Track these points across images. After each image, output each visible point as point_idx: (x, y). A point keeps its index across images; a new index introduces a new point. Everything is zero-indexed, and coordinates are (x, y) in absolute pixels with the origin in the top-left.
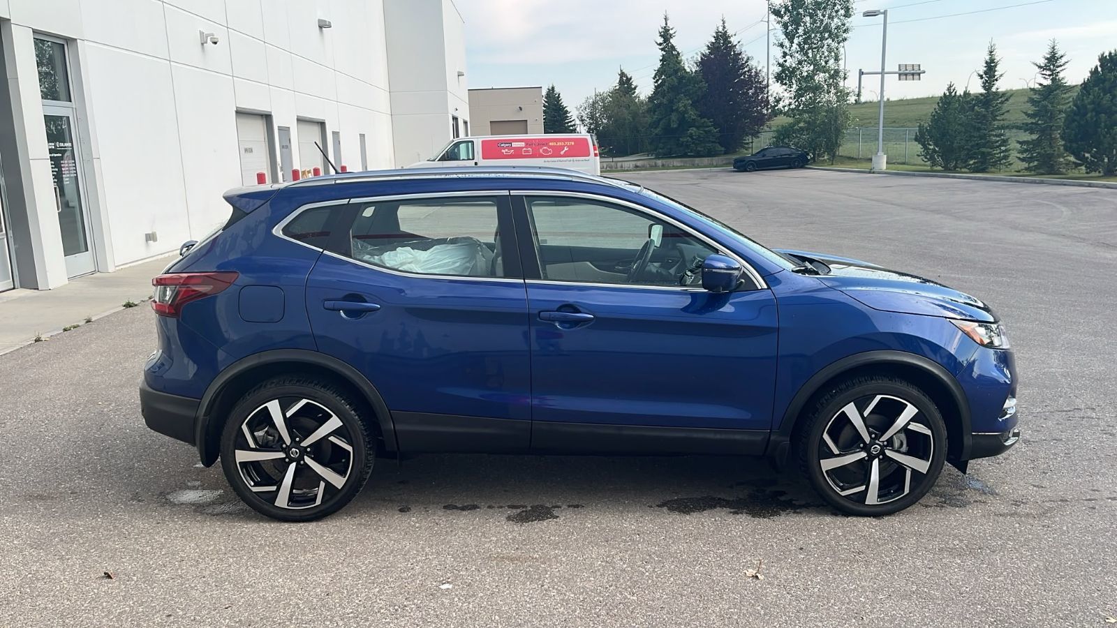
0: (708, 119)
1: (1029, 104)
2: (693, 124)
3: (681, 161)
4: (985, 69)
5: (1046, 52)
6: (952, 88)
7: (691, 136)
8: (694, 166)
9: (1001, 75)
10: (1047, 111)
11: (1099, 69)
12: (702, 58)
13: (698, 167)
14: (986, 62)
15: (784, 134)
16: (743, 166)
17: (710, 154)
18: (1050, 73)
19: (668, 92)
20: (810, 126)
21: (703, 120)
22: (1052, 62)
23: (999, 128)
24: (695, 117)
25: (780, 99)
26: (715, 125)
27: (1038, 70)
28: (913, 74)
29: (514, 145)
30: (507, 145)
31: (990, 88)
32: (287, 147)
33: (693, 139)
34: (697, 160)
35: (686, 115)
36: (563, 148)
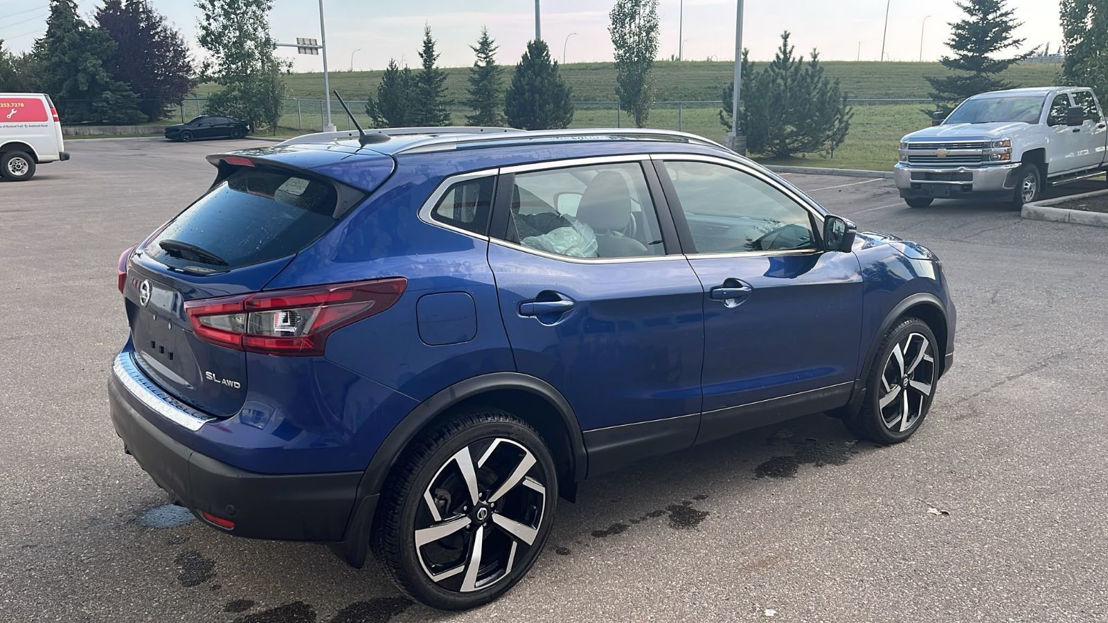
0: (125, 83)
1: (470, 84)
2: (106, 87)
3: (100, 129)
4: (424, 48)
5: (479, 37)
6: (394, 64)
7: (107, 100)
8: (115, 135)
9: (438, 56)
10: (486, 90)
11: (529, 55)
12: (98, 13)
13: (121, 136)
14: (425, 42)
15: (216, 103)
16: (176, 135)
17: (133, 121)
18: (485, 56)
19: (69, 50)
20: (246, 96)
21: (118, 83)
22: (485, 46)
23: (441, 103)
24: (108, 80)
25: (209, 65)
26: (135, 90)
27: (475, 53)
28: (311, 49)
31: (431, 66)
33: (108, 103)
34: (119, 128)
35: (97, 77)
36: (9, 110)
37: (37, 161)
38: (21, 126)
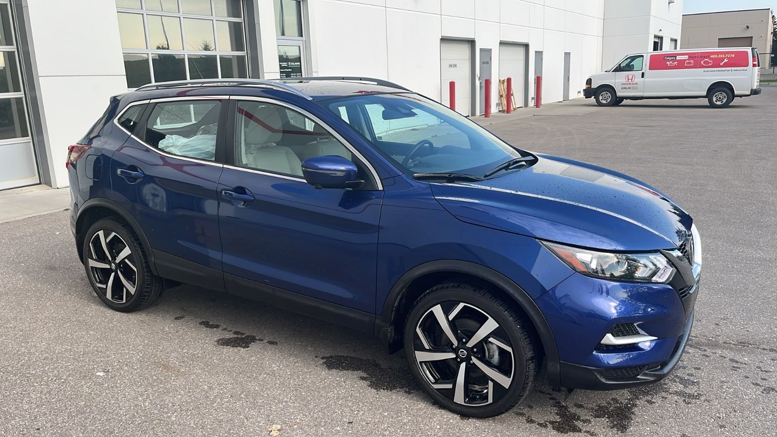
29: (678, 58)
30: (672, 58)
32: (487, 63)
36: (723, 59)
37: (734, 96)
38: (729, 71)
